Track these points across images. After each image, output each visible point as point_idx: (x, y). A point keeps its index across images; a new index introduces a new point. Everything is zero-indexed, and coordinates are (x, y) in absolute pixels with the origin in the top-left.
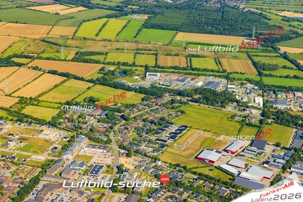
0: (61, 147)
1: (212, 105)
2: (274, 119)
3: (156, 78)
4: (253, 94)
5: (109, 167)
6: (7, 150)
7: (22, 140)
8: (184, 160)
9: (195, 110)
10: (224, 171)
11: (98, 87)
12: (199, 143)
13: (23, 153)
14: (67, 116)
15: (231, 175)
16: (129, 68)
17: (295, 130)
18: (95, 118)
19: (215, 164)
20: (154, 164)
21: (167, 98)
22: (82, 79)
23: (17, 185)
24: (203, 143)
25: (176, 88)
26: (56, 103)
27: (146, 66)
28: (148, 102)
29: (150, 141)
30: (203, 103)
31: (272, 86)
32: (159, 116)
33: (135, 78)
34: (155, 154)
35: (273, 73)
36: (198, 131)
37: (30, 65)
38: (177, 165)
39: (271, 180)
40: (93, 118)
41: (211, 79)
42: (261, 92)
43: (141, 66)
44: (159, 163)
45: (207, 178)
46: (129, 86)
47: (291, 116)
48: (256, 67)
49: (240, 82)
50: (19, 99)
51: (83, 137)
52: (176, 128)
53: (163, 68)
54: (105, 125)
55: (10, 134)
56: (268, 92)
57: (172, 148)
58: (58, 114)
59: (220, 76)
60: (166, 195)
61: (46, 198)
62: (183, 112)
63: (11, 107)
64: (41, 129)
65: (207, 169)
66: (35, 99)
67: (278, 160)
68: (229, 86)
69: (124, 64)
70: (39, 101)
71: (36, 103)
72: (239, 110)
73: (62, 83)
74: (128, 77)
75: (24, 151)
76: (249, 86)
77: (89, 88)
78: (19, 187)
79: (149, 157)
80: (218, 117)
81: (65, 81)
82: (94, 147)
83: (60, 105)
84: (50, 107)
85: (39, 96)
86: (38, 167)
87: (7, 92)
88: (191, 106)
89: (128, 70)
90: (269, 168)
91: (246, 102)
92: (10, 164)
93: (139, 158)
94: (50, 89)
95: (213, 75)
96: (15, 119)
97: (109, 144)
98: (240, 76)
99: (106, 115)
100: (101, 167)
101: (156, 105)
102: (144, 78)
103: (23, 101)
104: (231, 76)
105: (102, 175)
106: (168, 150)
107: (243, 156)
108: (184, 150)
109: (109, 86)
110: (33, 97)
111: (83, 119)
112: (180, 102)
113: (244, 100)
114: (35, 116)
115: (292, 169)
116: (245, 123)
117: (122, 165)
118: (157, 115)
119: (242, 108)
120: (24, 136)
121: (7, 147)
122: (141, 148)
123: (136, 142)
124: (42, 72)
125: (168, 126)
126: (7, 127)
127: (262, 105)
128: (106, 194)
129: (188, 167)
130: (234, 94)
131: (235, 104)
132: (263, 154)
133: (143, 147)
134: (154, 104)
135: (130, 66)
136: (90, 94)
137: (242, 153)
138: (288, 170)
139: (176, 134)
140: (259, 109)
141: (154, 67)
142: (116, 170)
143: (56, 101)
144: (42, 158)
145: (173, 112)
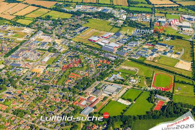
0: (31, 35)
1: (102, 19)
2: (128, 24)
3: (80, 8)
4: (123, 14)
5: (49, 43)
6: (7, 36)
7: (14, 32)
8: (83, 40)
9: (94, 21)
10: (99, 45)
11: (53, 11)
12: (91, 34)
13: (13, 37)
14: (36, 23)
15: (101, 46)
16: (69, 3)
17: (136, 29)
18: (48, 24)
19: (95, 42)
20: (69, 42)
21: (83, 16)
22: (46, 8)
23: (9, 49)
24: (93, 34)
25: (88, 12)
26: (32, 18)
27: (77, 2)
28: (73, 18)
29: (70, 33)
30: (99, 18)
31: (133, 11)
32: (77, 23)
33: (71, 7)
34: (71, 38)
35: (135, 5)
36: (93, 29)
37: (23, 2)
38: (79, 42)
39: (118, 48)
40: (47, 24)
41: (105, 8)
42: (127, 13)
43: (75, 3)
44: (72, 41)
45: (91, 47)
46: (66, 11)
47: (137, 23)
48: (128, 3)
49: (118, 9)
50: (16, 16)
51: (41, 31)
52: (83, 28)
53: (85, 3)
54: (52, 27)
55: (9, 30)
56: (130, 13)
57: (79, 36)
58: (32, 23)
59: (110, 7)
60: (71, 53)
61: (20, 54)
62: (88, 22)
63: (12, 20)
64: (23, 28)
65: (92, 44)
66: (23, 16)
67: (124, 40)
68: (113, 11)
69: (67, 2)
70: (24, 17)
71: (23, 18)
72: (114, 21)
73: (37, 10)
74: (67, 7)
75: (14, 37)
76: (122, 11)
77: (48, 12)
78: (10, 50)
79: (68, 39)
80: (103, 23)
81: (38, 9)
82: (45, 35)
83: (34, 19)
84: (29, 20)
85: (25, 15)
86: (19, 43)
87: (11, 13)
88: (93, 19)
89: (68, 4)
90: (119, 43)
91: (118, 18)
92: (7, 42)
93: (63, 40)
94: (31, 12)
95: (107, 6)
96: (13, 24)
97: (52, 34)
98: (119, 7)
99: (53, 23)
100: (46, 43)
101: (77, 19)
102: (75, 7)
103: (18, 17)
104: (115, 7)
105: (46, 46)
106: (77, 37)
107: (109, 39)
108: (84, 37)
109: (58, 11)
110: (22, 15)
111: (42, 24)
112: (88, 18)
113: (117, 17)
114: (21, 23)
115: (129, 44)
116: (115, 26)
117: (55, 42)
118: (76, 23)
119: (115, 20)
120: (15, 31)
121: (7, 35)
122: (66, 36)
123: (64, 34)
124: (28, 5)
125: (80, 27)
126: (8, 27)
127: (125, 19)
128: (46, 53)
129: (84, 43)
130: (114, 14)
131: (113, 18)
132: (118, 38)
133: (66, 35)
134: (76, 18)
135: (70, 2)
136: (49, 14)
137: (109, 38)
138: (127, 44)
139: (82, 30)
140: (123, 20)
141: (81, 3)
142: (52, 44)
143: (32, 17)
144: (21, 39)
145: (84, 22)
